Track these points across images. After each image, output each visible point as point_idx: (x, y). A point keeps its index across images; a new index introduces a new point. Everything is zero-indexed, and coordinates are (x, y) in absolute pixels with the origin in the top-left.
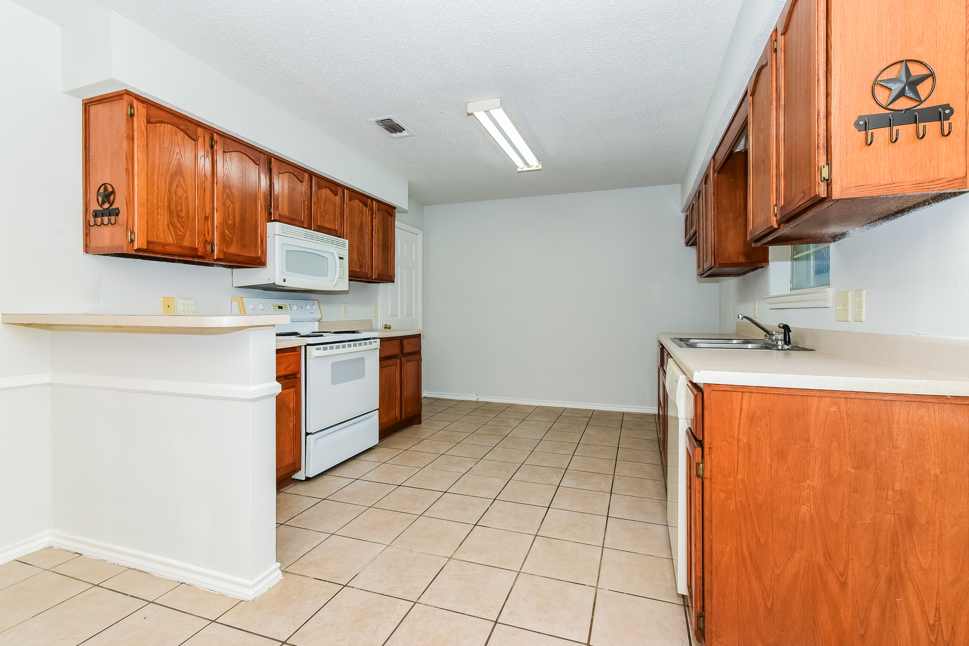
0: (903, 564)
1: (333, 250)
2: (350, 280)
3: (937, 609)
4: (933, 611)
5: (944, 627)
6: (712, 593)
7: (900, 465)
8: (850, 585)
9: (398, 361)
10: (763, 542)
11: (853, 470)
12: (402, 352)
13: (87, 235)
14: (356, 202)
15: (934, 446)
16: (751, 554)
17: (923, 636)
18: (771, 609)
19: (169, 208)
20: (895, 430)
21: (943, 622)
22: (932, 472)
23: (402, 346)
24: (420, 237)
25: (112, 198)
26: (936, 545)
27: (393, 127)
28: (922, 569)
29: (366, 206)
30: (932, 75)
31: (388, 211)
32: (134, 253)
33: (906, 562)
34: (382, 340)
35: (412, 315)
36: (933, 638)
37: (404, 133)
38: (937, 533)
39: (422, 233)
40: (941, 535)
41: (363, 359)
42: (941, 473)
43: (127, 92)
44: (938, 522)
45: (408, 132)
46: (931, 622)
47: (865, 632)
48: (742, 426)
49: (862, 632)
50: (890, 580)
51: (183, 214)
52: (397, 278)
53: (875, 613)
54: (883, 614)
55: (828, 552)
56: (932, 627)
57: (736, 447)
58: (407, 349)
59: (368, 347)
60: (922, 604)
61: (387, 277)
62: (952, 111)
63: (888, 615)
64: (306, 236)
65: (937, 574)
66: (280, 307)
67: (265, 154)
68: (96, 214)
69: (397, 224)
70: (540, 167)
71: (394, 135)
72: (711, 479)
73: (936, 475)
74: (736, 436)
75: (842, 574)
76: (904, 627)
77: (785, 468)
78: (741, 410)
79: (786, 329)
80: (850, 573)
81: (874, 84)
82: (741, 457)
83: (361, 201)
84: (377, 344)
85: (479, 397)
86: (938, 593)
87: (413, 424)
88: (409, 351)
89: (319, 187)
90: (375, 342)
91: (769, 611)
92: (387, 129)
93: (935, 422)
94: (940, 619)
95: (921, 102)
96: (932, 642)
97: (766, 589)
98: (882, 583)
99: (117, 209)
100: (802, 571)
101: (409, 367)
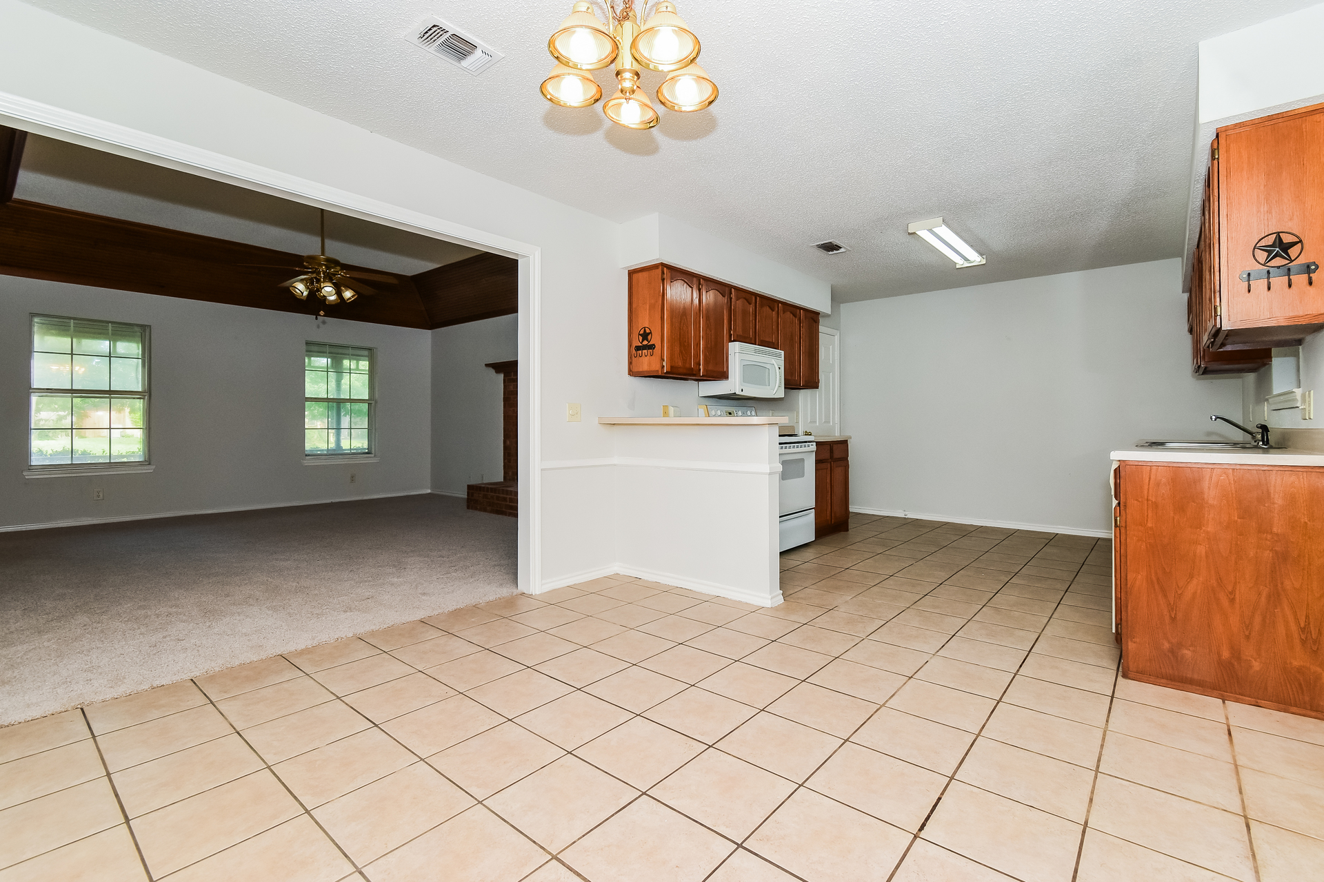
0: (1279, 585)
1: (773, 361)
2: (785, 388)
3: (1307, 617)
4: (1304, 618)
5: (1312, 629)
6: (1127, 607)
7: (1277, 515)
8: (1237, 601)
9: (829, 465)
10: (1168, 571)
11: (1239, 520)
12: (831, 457)
13: (630, 363)
14: (789, 315)
15: (1303, 502)
16: (1158, 579)
17: (1296, 635)
18: (1175, 617)
19: (680, 340)
20: (1272, 492)
21: (1311, 626)
22: (1302, 520)
23: (831, 451)
24: (837, 338)
25: (649, 337)
26: (1306, 572)
27: (830, 247)
28: (1295, 588)
29: (795, 317)
30: (1301, 241)
31: (813, 317)
32: (663, 375)
33: (1282, 583)
34: (818, 444)
35: (830, 422)
36: (1303, 637)
37: (842, 250)
38: (1307, 563)
39: (838, 334)
40: (1310, 564)
41: (802, 460)
42: (1309, 521)
43: (662, 264)
44: (1307, 556)
45: (845, 248)
46: (1302, 625)
47: (1250, 634)
48: (1151, 490)
49: (1247, 633)
50: (1269, 597)
51: (686, 344)
52: (822, 384)
53: (1258, 620)
54: (1264, 620)
55: (1220, 578)
56: (1303, 630)
57: (1146, 505)
58: (837, 454)
59: (807, 449)
60: (1295, 614)
61: (812, 383)
62: (1317, 267)
63: (1268, 621)
64: (756, 351)
65: (1306, 592)
66: (730, 414)
67: (728, 287)
68: (638, 348)
69: (821, 328)
70: (984, 262)
71: (831, 253)
72: (1126, 527)
73: (1305, 522)
74: (1146, 497)
75: (1231, 593)
76: (1281, 629)
77: (1185, 519)
78: (1150, 478)
79: (1264, 429)
80: (1237, 592)
81: (1254, 248)
82: (1150, 512)
83: (791, 313)
84: (813, 447)
85: (907, 513)
86: (1308, 605)
87: (841, 531)
88: (839, 456)
89: (762, 306)
90: (812, 445)
91: (1173, 619)
92: (825, 250)
93: (1304, 485)
94: (1309, 624)
95: (1292, 261)
96: (1303, 640)
97: (1170, 604)
98: (1263, 599)
99: (654, 345)
100: (1199, 591)
101: (838, 472)
